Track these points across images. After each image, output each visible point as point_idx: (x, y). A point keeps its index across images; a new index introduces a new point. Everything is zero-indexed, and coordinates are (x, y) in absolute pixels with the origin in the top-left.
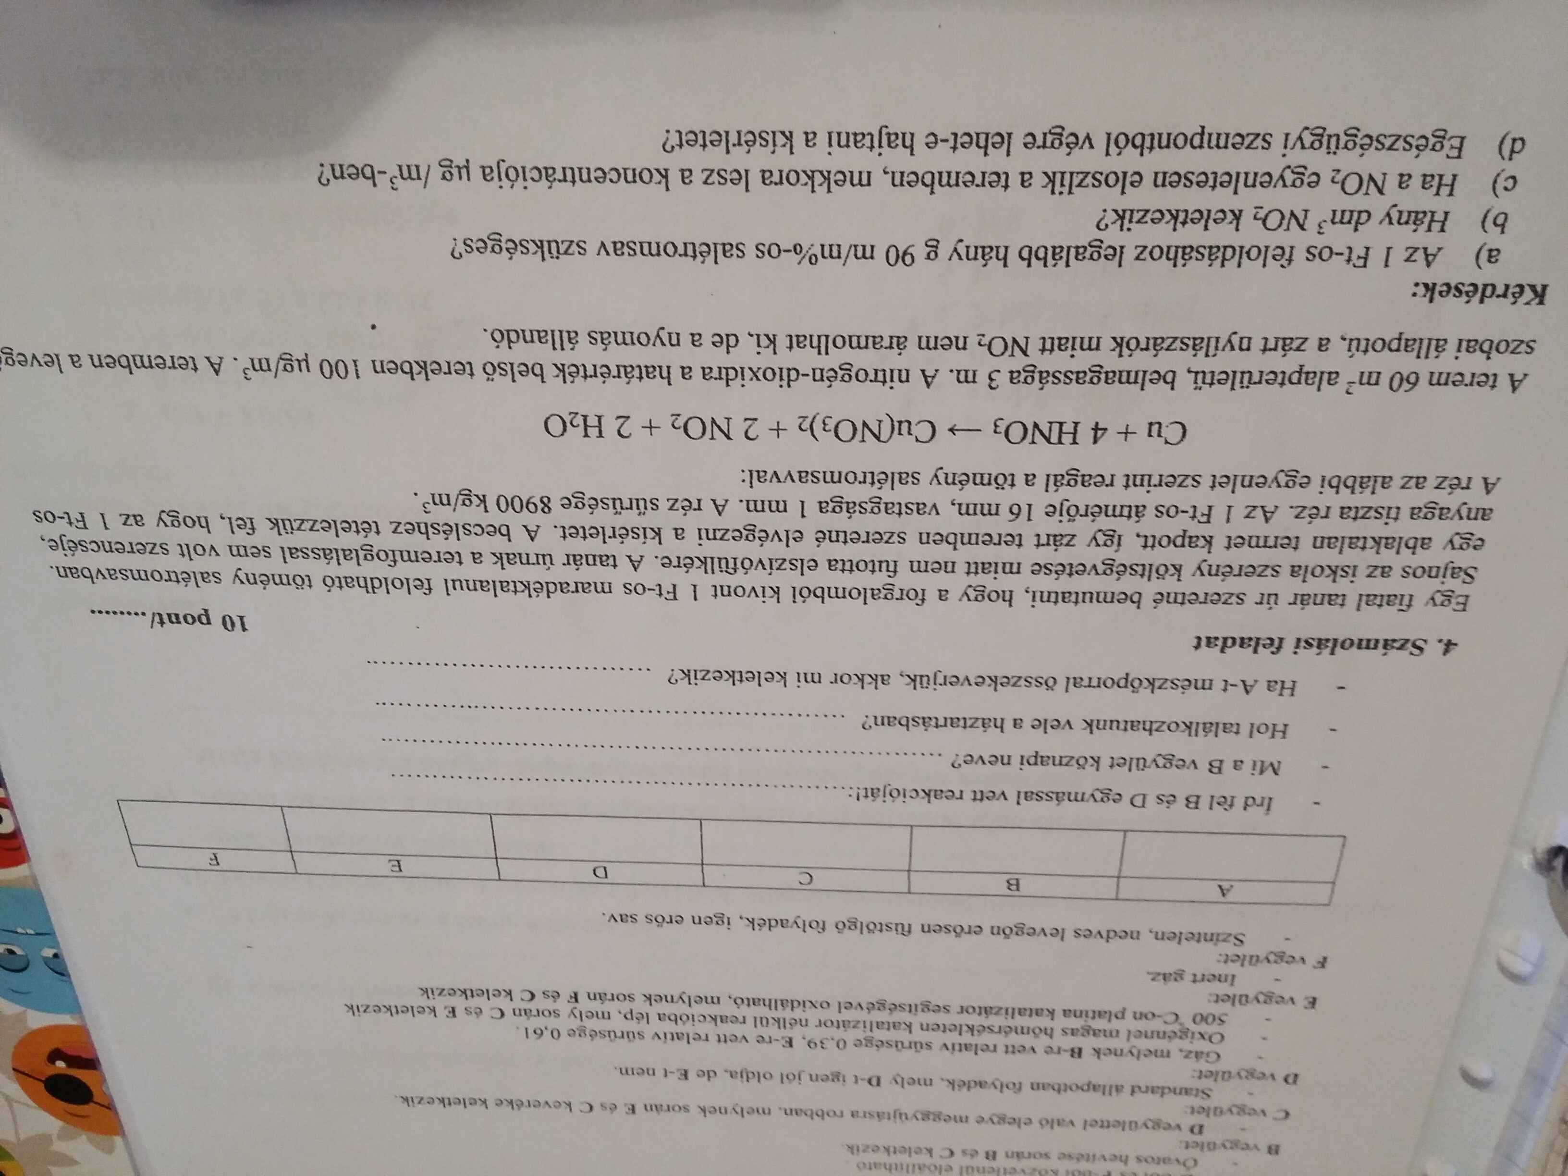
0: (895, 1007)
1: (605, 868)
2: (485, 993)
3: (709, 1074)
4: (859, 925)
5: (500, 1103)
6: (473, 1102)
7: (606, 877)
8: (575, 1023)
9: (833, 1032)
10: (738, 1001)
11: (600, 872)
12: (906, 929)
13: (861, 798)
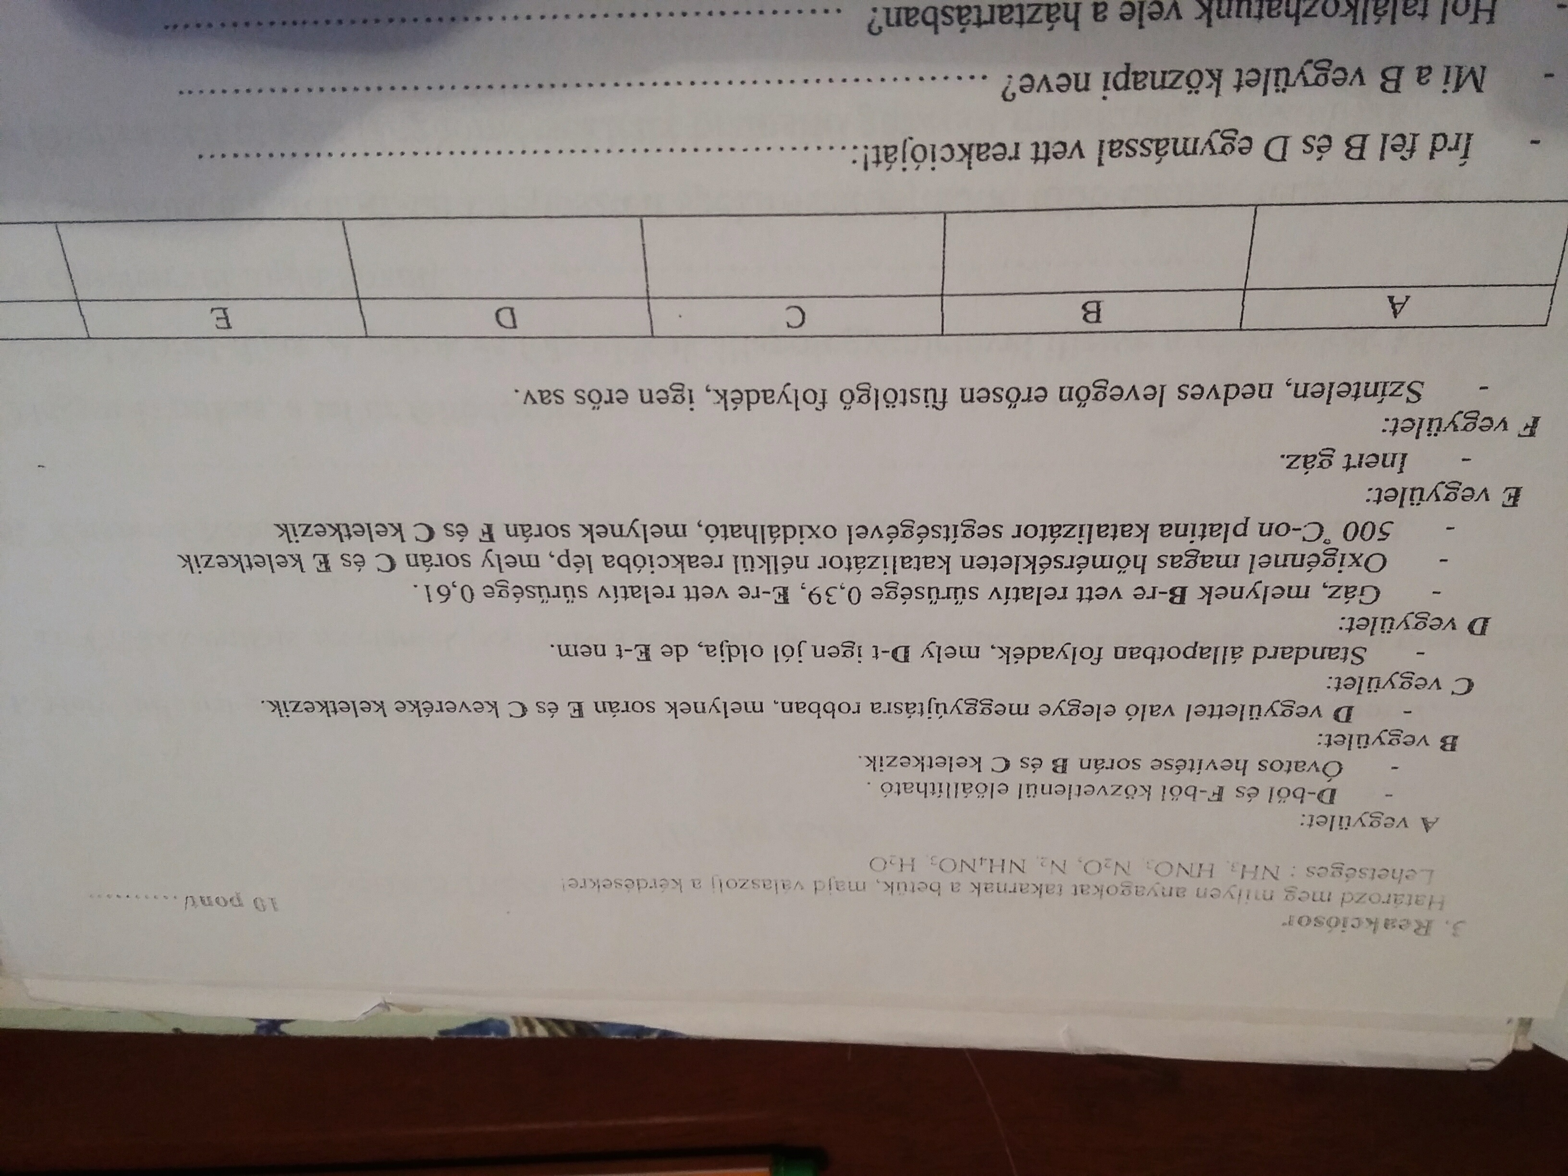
0: (927, 531)
1: (512, 309)
2: (364, 529)
3: (677, 651)
4: (872, 395)
5: (401, 707)
6: (367, 706)
7: (515, 327)
8: (491, 576)
9: (840, 576)
10: (713, 531)
11: (505, 317)
12: (940, 398)
13: (871, 166)
